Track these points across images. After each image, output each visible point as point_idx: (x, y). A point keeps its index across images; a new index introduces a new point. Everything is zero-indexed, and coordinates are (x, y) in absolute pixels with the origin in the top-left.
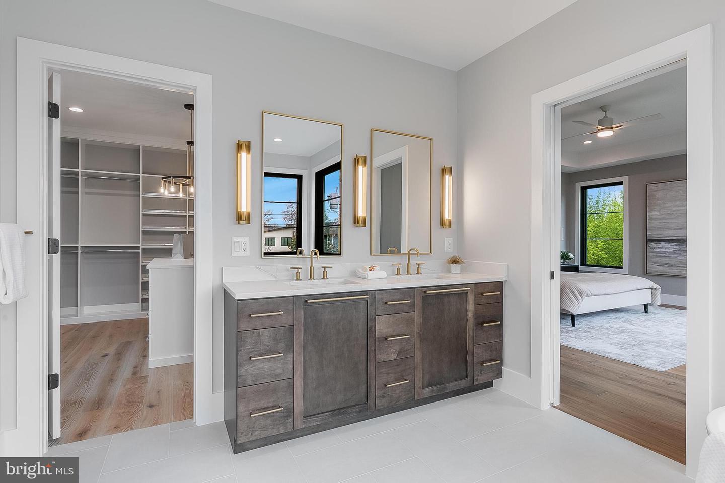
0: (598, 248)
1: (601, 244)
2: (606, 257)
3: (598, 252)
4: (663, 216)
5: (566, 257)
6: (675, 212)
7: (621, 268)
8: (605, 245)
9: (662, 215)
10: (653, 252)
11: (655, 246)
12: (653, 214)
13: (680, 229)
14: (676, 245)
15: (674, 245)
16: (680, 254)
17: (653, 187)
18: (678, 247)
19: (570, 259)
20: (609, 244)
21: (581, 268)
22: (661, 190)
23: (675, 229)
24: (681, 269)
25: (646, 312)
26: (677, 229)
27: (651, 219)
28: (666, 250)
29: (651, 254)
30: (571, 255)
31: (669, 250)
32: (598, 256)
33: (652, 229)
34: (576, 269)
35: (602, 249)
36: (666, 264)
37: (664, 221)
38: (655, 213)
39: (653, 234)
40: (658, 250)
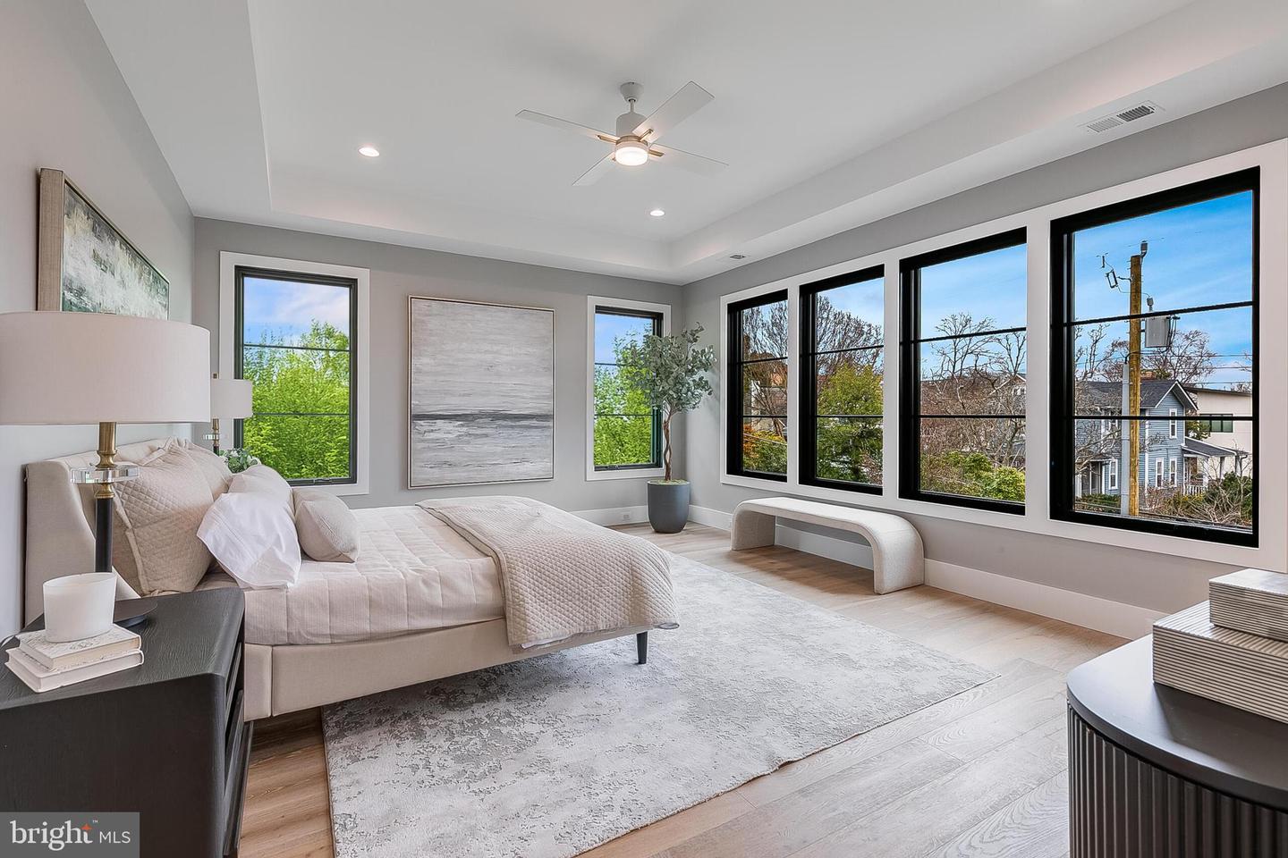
0: (262, 436)
1: (267, 429)
2: (275, 453)
3: (261, 443)
4: (439, 369)
6: (460, 363)
8: (275, 430)
9: (439, 365)
10: (423, 441)
11: (426, 428)
12: (420, 362)
13: (469, 395)
14: (462, 425)
15: (459, 426)
16: (468, 443)
17: (419, 307)
18: (465, 429)
20: (280, 429)
22: (436, 315)
23: (460, 395)
24: (471, 471)
26: (464, 395)
27: (419, 371)
28: (446, 435)
29: (420, 446)
31: (450, 436)
32: (261, 450)
33: (420, 392)
35: (270, 438)
36: (445, 462)
37: (442, 378)
38: (425, 360)
39: (421, 404)
40: (433, 436)
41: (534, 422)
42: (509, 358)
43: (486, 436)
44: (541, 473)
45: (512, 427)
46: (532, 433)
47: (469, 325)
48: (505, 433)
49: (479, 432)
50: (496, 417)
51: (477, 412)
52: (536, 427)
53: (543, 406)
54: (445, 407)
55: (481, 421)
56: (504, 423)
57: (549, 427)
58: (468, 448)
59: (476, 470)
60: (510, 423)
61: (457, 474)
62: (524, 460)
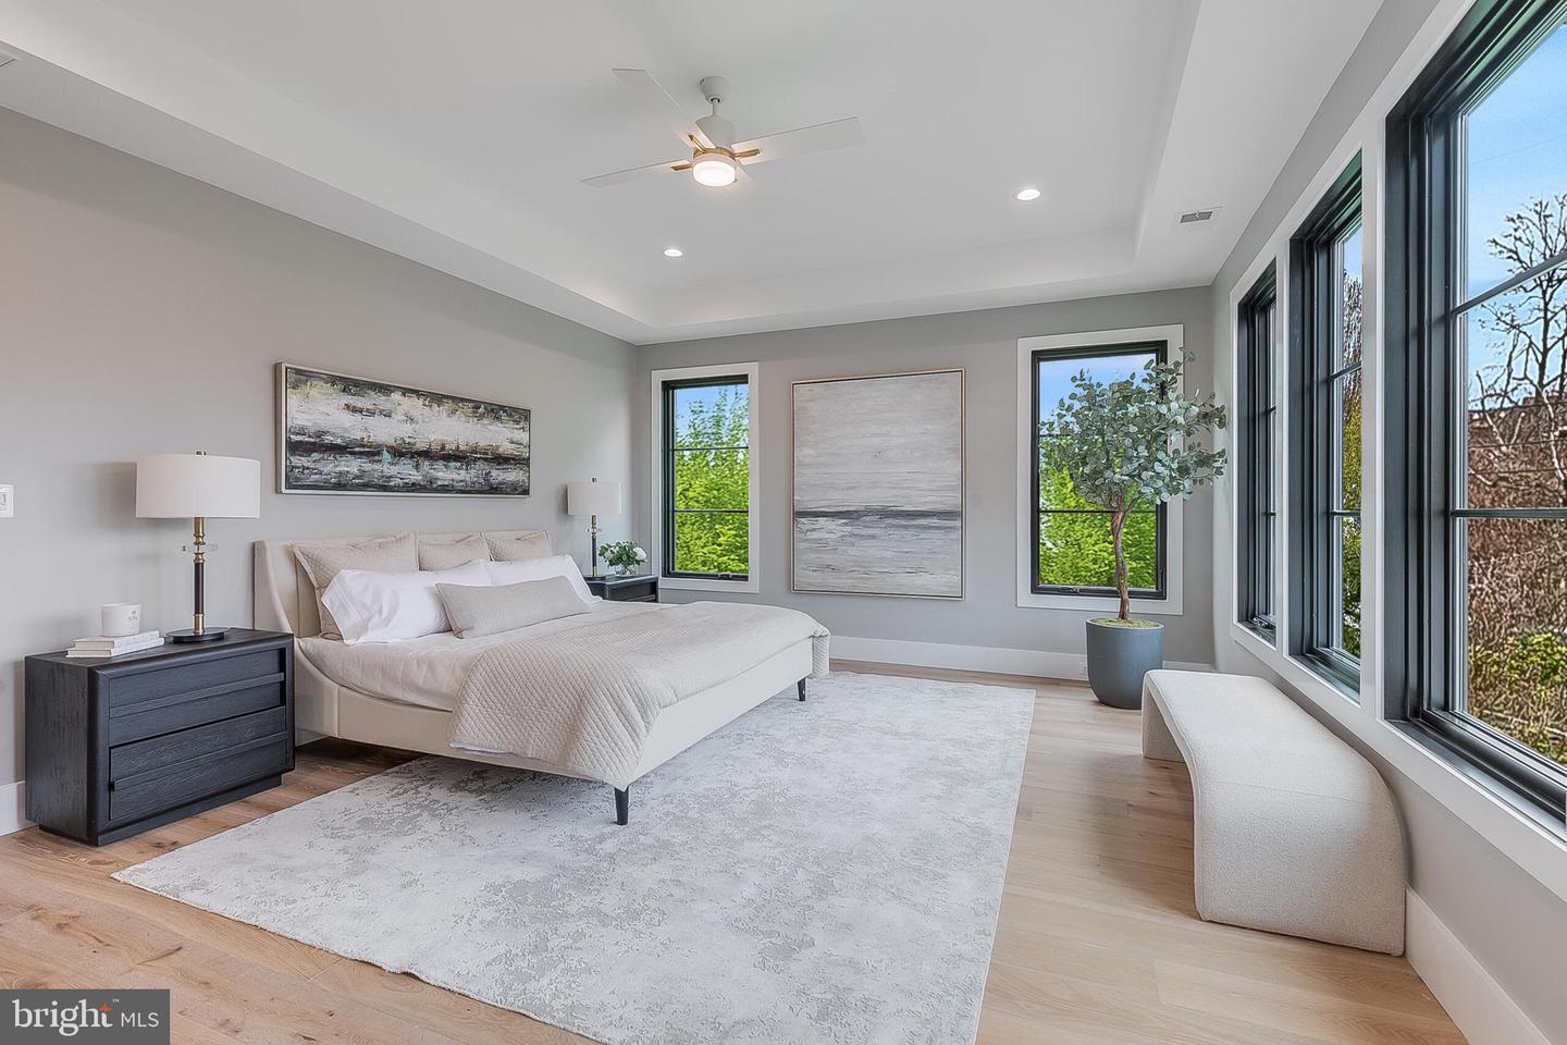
0: (720, 545)
3: (719, 556)
4: (822, 459)
5: (629, 557)
6: (844, 451)
7: (745, 578)
9: (821, 455)
10: (806, 540)
11: (808, 527)
12: (804, 453)
13: (853, 488)
14: (846, 524)
17: (801, 391)
18: (849, 529)
19: (638, 562)
21: (664, 584)
23: (843, 489)
24: (856, 578)
25: (802, 698)
26: (848, 489)
27: (801, 464)
28: (829, 536)
30: (641, 553)
33: (802, 487)
34: (649, 591)
36: (828, 566)
37: (824, 470)
38: (807, 451)
39: (806, 500)
40: (815, 535)
41: (934, 521)
42: (901, 440)
43: (873, 537)
44: (945, 589)
45: (905, 527)
46: (930, 536)
47: (854, 405)
48: (897, 534)
49: (864, 532)
50: (885, 514)
51: (863, 509)
52: (937, 528)
53: (950, 501)
54: (827, 503)
55: (867, 519)
56: (896, 522)
57: (954, 528)
58: (853, 551)
59: (862, 578)
60: (903, 522)
61: (840, 581)
62: (919, 570)
